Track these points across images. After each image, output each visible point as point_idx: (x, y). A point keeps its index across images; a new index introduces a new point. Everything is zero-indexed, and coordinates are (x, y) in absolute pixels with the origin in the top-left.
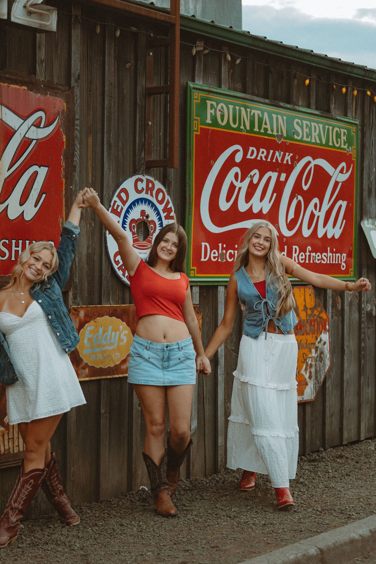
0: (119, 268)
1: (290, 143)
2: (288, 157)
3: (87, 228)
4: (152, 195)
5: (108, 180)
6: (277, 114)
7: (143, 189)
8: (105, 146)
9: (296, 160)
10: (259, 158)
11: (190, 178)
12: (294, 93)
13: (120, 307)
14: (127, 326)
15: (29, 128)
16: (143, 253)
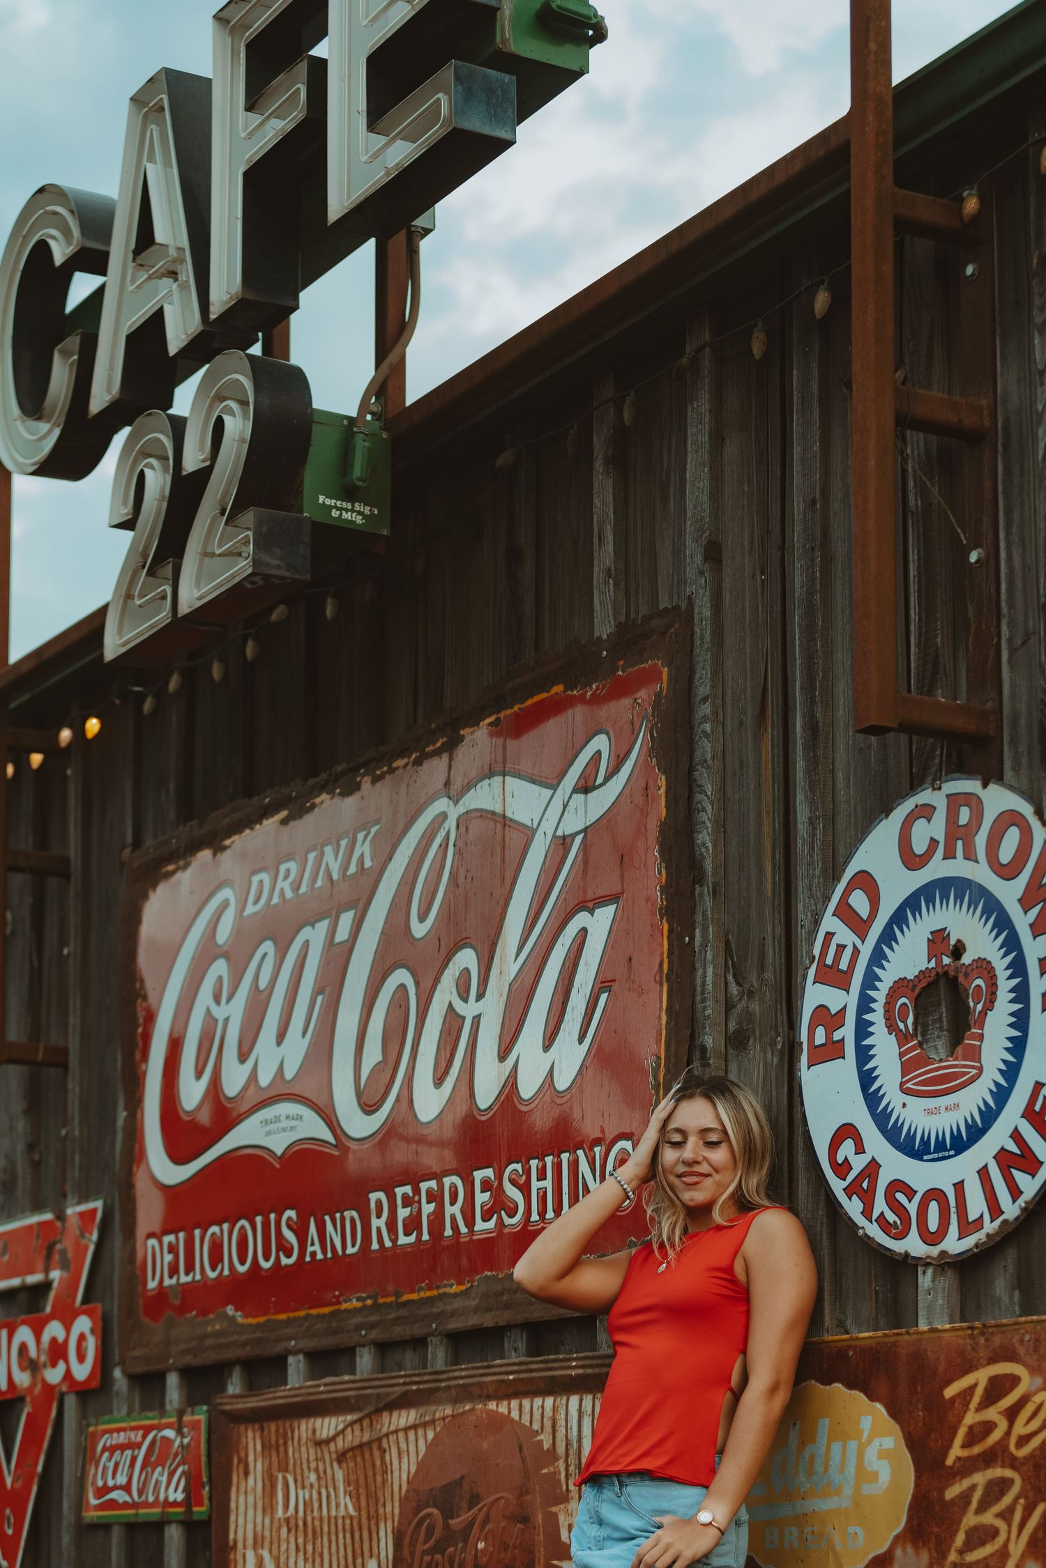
0: (849, 1191)
3: (765, 1062)
8: (799, 744)
13: (858, 1343)
14: (890, 1419)
15: (565, 807)
16: (943, 1110)
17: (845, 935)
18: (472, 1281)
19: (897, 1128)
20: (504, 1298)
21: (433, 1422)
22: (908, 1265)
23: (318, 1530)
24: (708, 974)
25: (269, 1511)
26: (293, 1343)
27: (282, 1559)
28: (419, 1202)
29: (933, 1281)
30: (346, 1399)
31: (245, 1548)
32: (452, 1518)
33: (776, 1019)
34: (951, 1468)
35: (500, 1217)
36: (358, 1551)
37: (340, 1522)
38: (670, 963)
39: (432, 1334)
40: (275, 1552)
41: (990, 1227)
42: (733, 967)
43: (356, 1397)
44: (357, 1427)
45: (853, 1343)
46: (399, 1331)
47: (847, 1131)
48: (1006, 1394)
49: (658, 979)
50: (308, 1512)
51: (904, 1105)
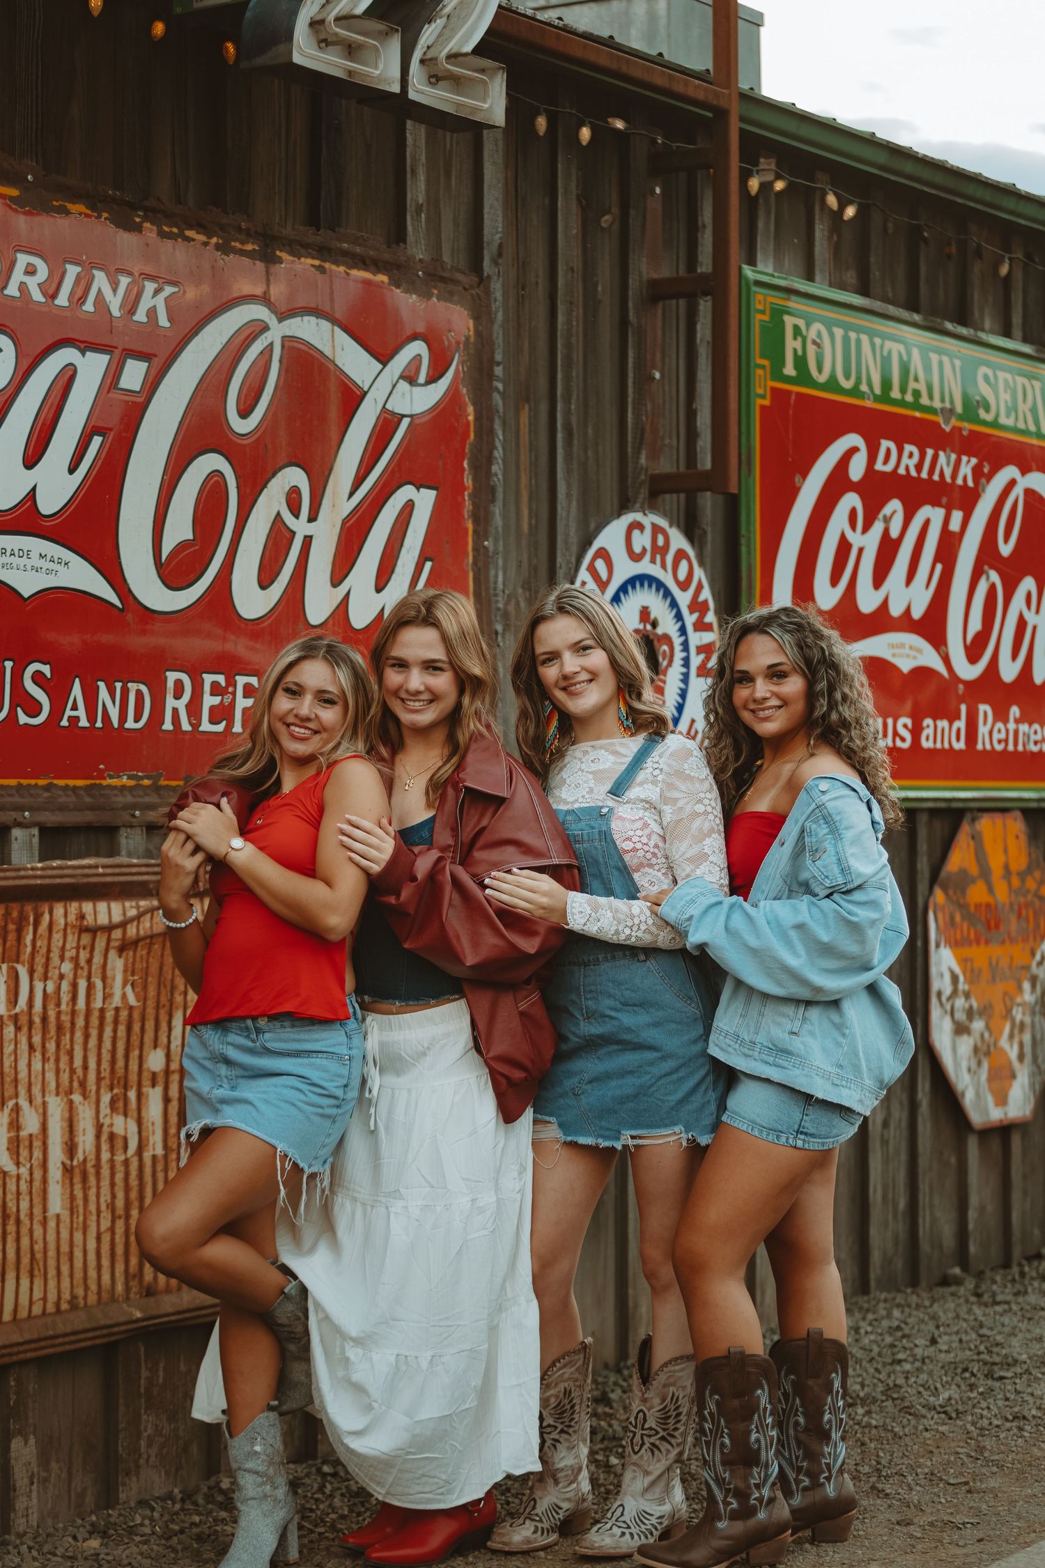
1: (971, 432)
2: (966, 469)
4: (664, 566)
5: (567, 526)
6: (940, 352)
7: (644, 550)
8: (560, 436)
9: (983, 474)
10: (902, 471)
11: (749, 523)
12: (976, 298)
15: (394, 386)
17: (591, 585)
26: (27, 814)
28: (234, 694)
36: (136, 1043)
37: (109, 1015)
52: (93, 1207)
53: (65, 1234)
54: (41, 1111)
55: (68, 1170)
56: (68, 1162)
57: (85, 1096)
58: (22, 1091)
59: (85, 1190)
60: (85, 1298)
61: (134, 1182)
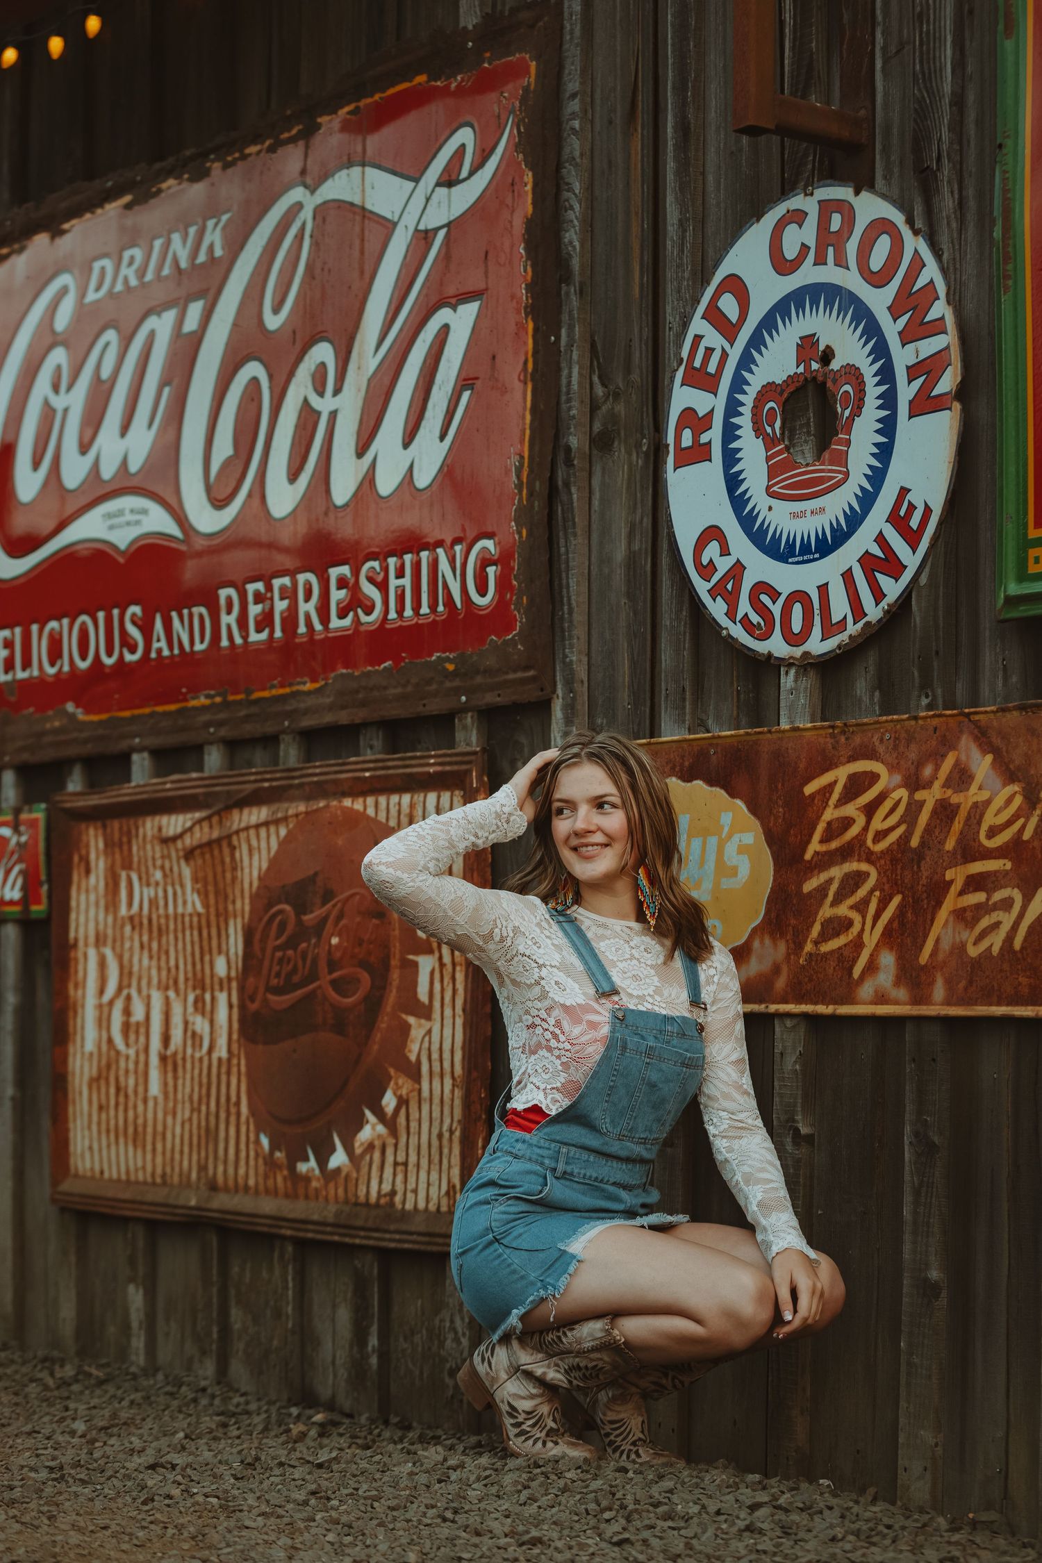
0: (713, 593)
3: (630, 464)
7: (804, 251)
13: (720, 741)
14: (750, 815)
15: (429, 199)
16: (808, 513)
17: (713, 339)
18: (326, 679)
19: (763, 531)
20: (360, 696)
21: (285, 819)
22: (771, 665)
23: (164, 927)
24: (574, 375)
25: (111, 909)
26: (137, 740)
27: (126, 956)
28: (272, 599)
29: (796, 681)
30: (194, 796)
31: (86, 945)
32: (305, 914)
33: (642, 419)
34: (811, 862)
35: (356, 615)
36: (206, 948)
37: (187, 919)
38: (535, 363)
39: (283, 732)
40: (118, 949)
41: (853, 629)
42: (599, 368)
43: (207, 795)
44: (205, 825)
45: (715, 741)
46: (249, 729)
47: (713, 533)
48: (865, 791)
49: (522, 378)
50: (154, 910)
51: (770, 508)
52: (180, 1096)
53: (160, 1115)
54: (146, 1000)
55: (163, 1059)
56: (163, 1051)
57: (177, 991)
58: (134, 983)
59: (175, 1078)
60: (172, 1176)
61: (205, 1080)
